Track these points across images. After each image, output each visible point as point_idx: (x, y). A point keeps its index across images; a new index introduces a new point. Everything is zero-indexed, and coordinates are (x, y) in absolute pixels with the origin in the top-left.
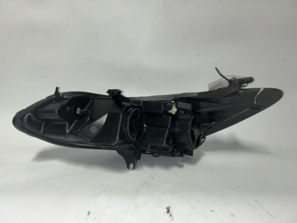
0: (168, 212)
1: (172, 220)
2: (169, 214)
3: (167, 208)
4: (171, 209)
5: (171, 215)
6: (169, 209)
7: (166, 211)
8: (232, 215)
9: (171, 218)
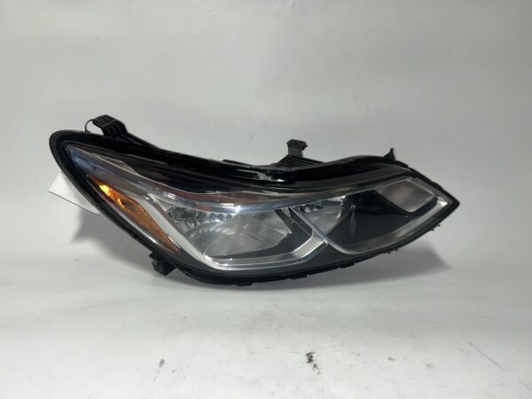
0: (310, 360)
1: (319, 373)
2: (312, 364)
3: (308, 355)
4: (314, 356)
5: (315, 366)
6: (312, 357)
7: (306, 359)
8: (429, 366)
9: (317, 371)
